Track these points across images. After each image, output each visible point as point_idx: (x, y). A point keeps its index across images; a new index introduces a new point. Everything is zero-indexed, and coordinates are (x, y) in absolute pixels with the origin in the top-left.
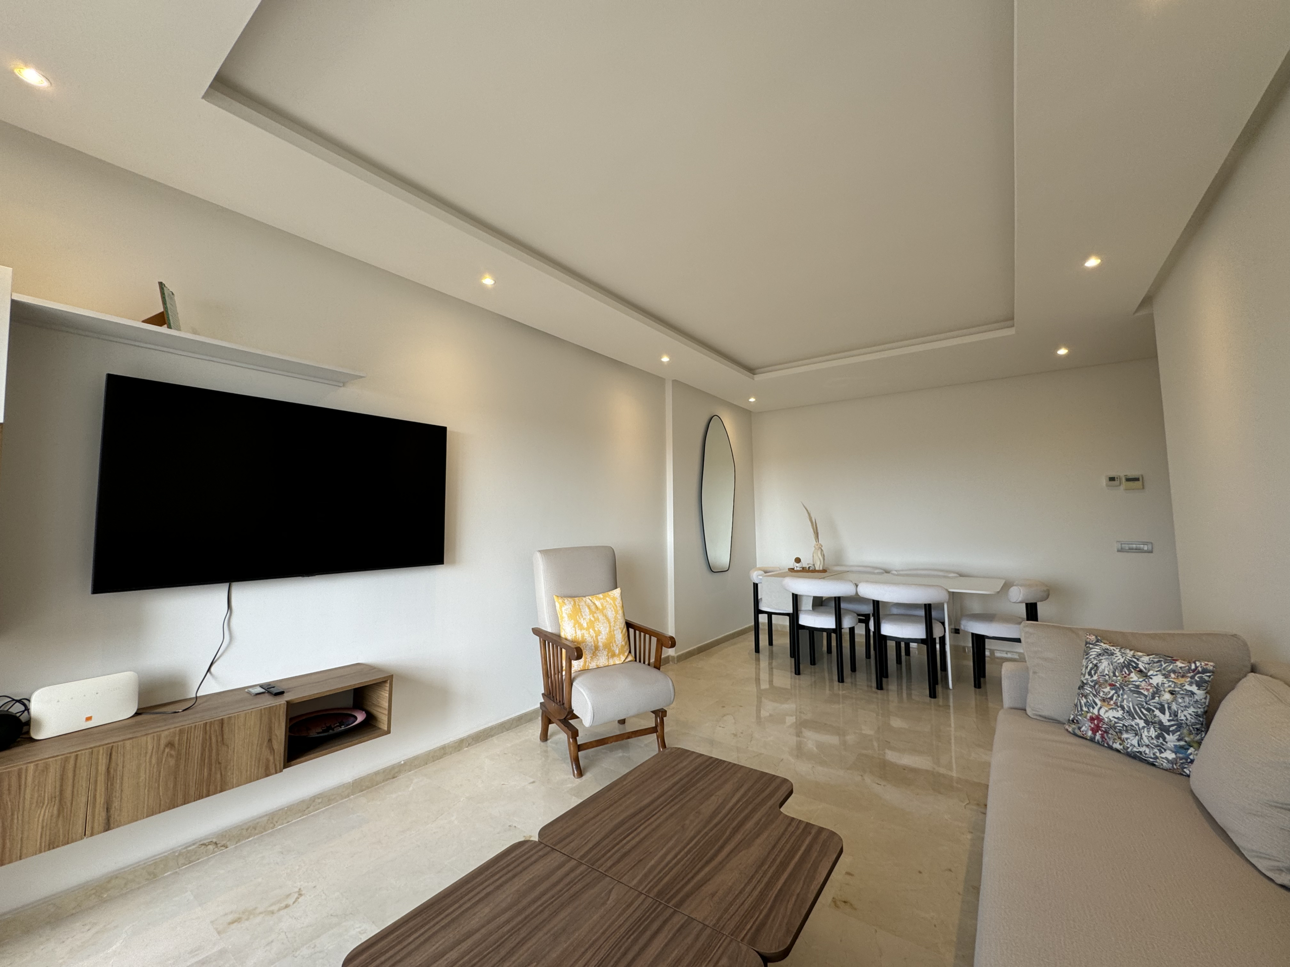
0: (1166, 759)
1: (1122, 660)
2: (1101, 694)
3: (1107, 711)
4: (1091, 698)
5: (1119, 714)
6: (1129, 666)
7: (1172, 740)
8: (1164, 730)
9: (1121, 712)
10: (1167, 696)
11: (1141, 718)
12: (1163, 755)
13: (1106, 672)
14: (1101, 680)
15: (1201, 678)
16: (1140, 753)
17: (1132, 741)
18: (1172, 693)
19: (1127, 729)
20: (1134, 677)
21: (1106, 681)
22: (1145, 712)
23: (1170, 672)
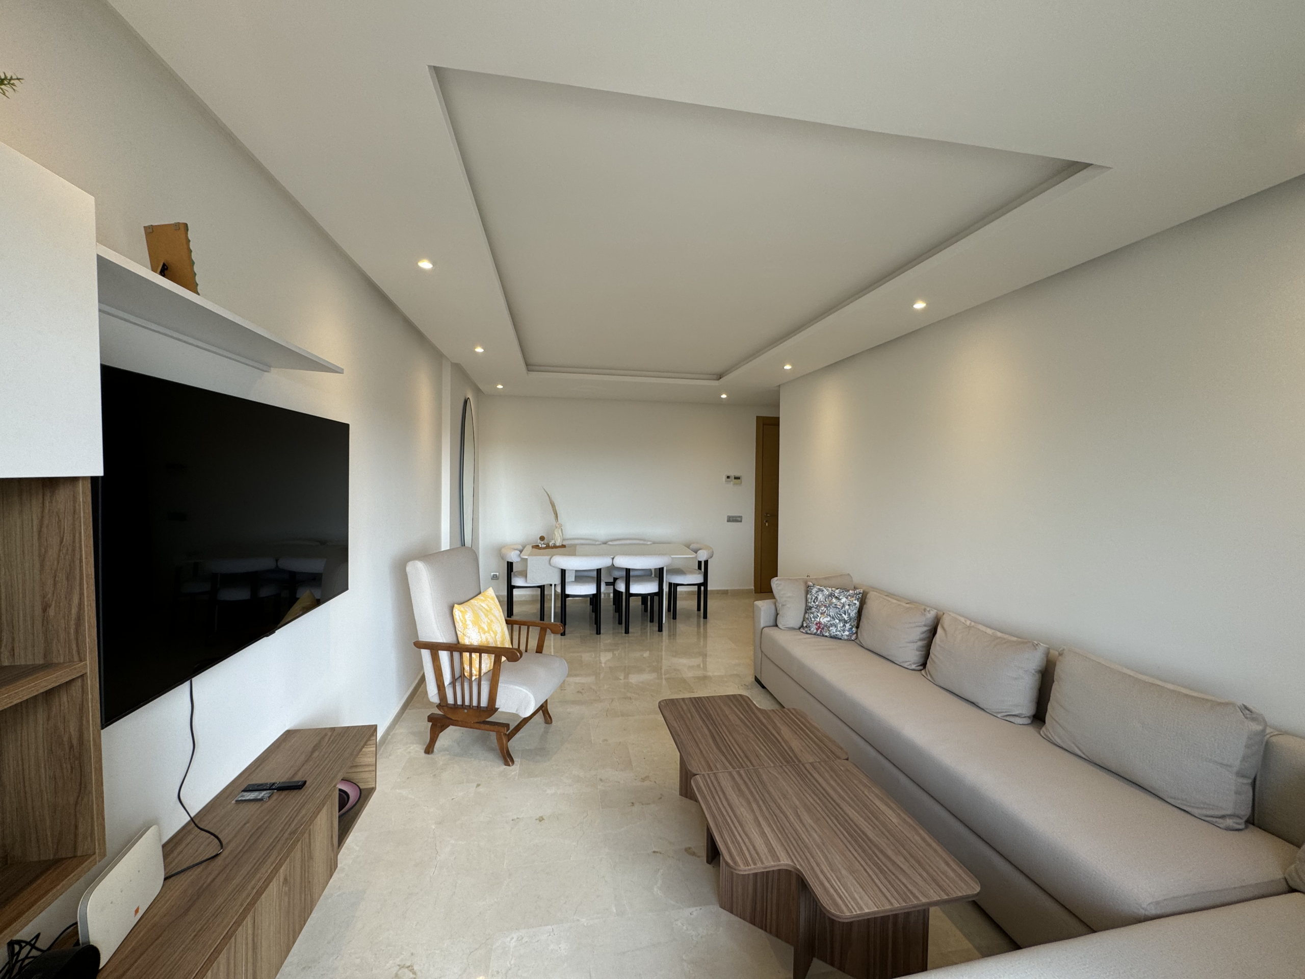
0: (846, 635)
1: (828, 593)
2: (820, 611)
3: (823, 619)
4: (815, 614)
5: (829, 619)
6: (831, 595)
7: (848, 626)
8: (846, 622)
9: (829, 618)
10: (847, 607)
11: (837, 619)
12: (845, 634)
13: (822, 600)
14: (820, 604)
15: (859, 596)
16: (836, 635)
17: (833, 629)
18: (849, 605)
19: (832, 625)
20: (834, 600)
21: (822, 604)
22: (839, 616)
23: (848, 596)
